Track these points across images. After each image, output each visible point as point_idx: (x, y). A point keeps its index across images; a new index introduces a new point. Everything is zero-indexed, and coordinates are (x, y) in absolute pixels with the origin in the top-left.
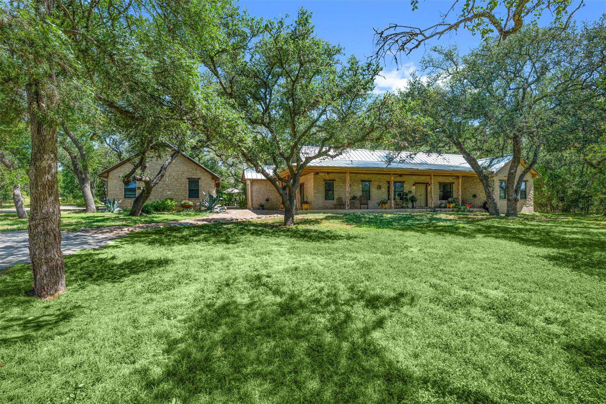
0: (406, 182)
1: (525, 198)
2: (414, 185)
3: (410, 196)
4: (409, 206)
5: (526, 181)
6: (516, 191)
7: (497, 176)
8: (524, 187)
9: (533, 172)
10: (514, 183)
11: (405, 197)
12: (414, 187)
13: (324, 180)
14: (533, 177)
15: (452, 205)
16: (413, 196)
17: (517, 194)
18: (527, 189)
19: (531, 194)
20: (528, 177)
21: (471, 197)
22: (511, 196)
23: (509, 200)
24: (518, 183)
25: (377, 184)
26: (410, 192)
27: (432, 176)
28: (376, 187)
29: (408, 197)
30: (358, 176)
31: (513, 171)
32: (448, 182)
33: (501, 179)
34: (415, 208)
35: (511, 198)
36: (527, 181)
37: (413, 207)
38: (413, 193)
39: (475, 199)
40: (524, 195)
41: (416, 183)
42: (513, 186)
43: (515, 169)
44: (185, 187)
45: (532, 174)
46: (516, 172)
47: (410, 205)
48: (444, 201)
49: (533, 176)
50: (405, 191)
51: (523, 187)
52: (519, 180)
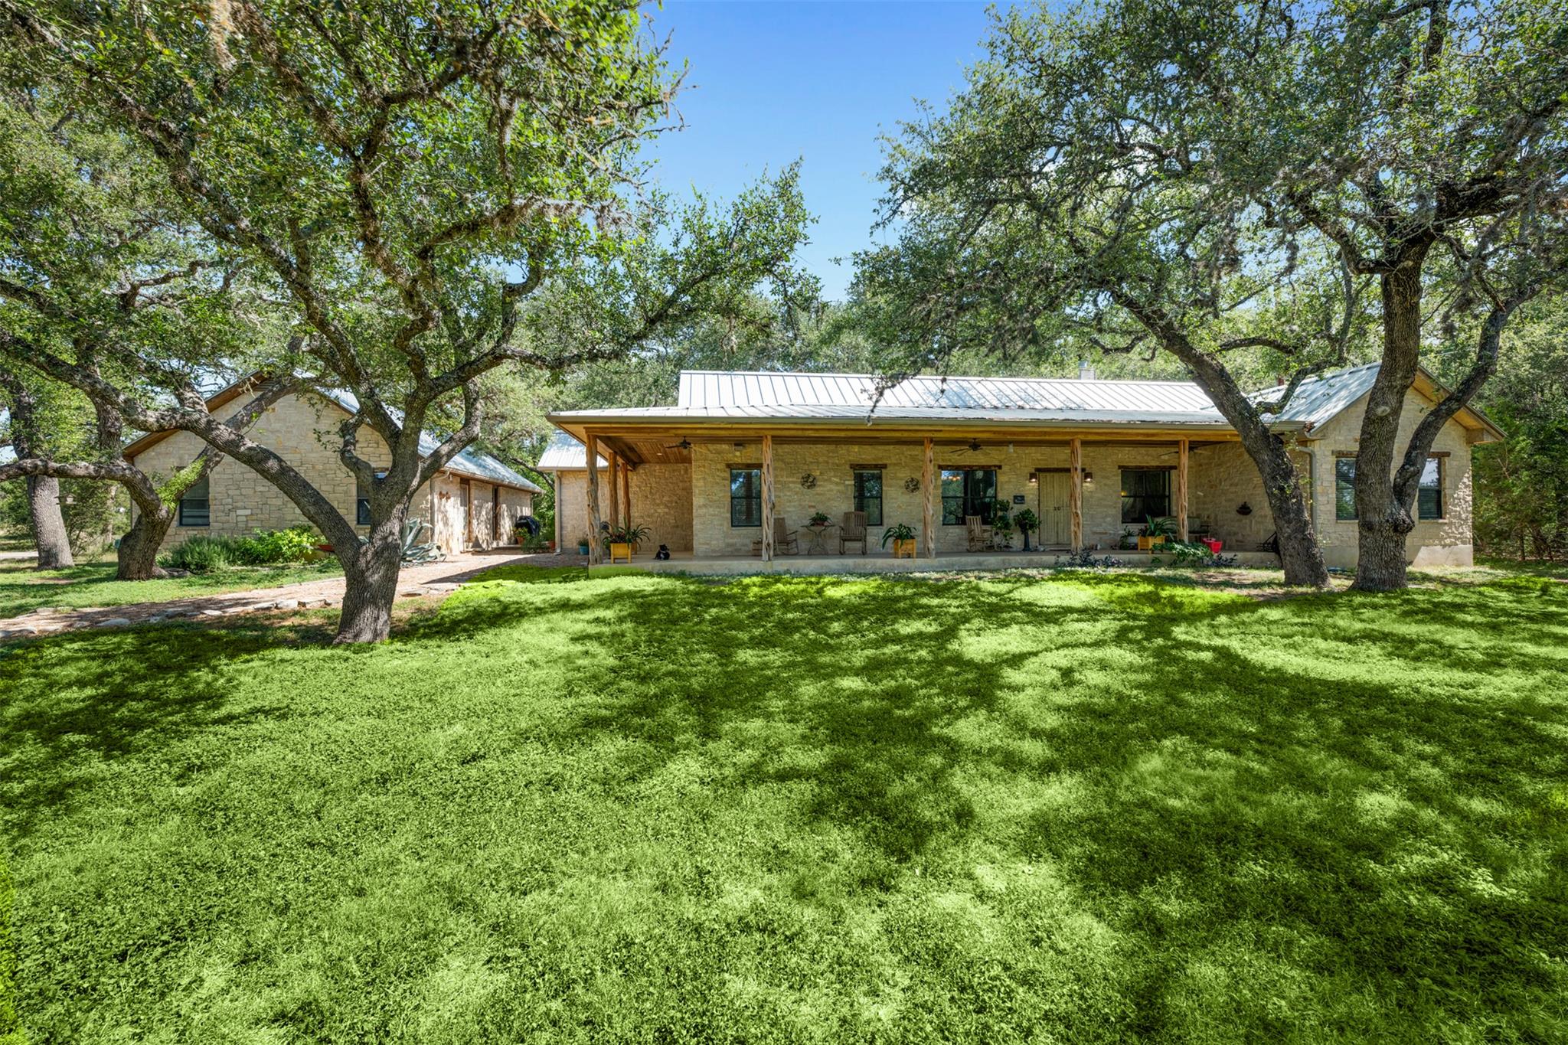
0: (1005, 468)
1: (1440, 514)
2: (1032, 476)
3: (1016, 510)
4: (1012, 543)
5: (1441, 456)
6: (1400, 492)
7: (1323, 437)
8: (1435, 476)
9: (1470, 422)
10: (1390, 458)
11: (1000, 514)
12: (1034, 483)
13: (729, 466)
14: (1469, 442)
15: (1152, 541)
16: (1028, 512)
17: (1402, 503)
18: (1447, 483)
19: (1462, 497)
20: (1448, 437)
21: (1234, 515)
22: (1378, 511)
23: (1367, 526)
24: (1409, 459)
25: (904, 474)
26: (1020, 499)
27: (1078, 444)
28: (903, 483)
29: (1011, 515)
30: (843, 450)
31: (1381, 410)
32: (1154, 463)
33: (1342, 448)
34: (1036, 550)
35: (1375, 519)
36: (1448, 454)
37: (1027, 548)
38: (1031, 503)
39: (1246, 520)
40: (1435, 504)
41: (1039, 470)
42: (1385, 470)
43: (1393, 400)
44: (346, 493)
45: (1466, 429)
46: (1396, 412)
47: (1017, 540)
48: (1135, 528)
49: (1470, 436)
50: (1000, 497)
51: (1429, 475)
52: (1413, 447)
